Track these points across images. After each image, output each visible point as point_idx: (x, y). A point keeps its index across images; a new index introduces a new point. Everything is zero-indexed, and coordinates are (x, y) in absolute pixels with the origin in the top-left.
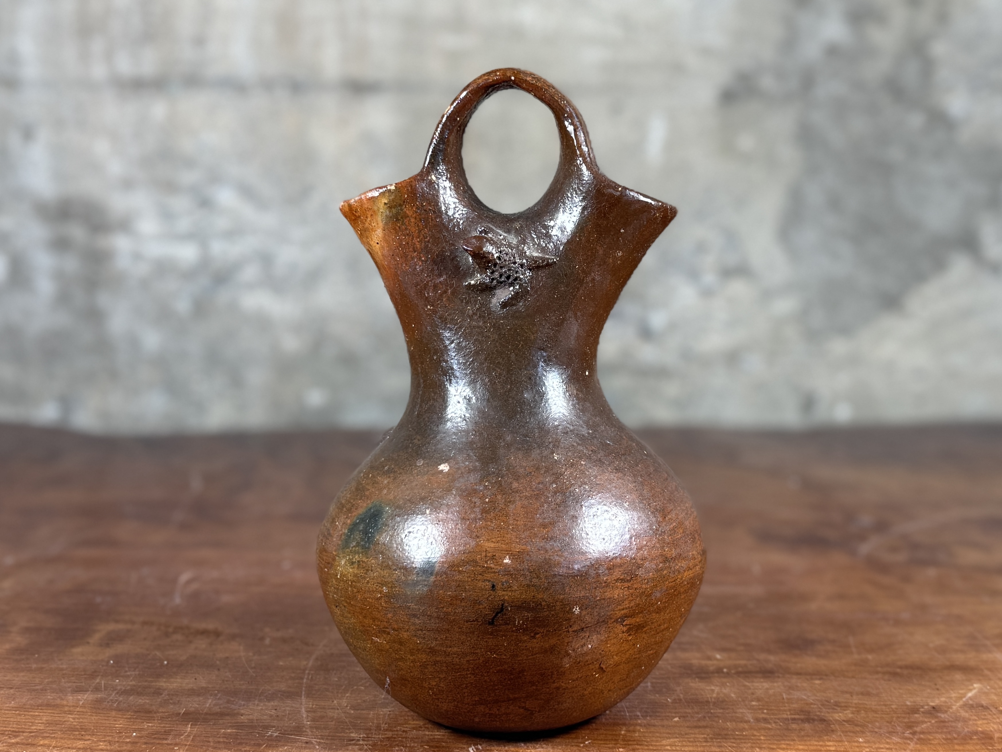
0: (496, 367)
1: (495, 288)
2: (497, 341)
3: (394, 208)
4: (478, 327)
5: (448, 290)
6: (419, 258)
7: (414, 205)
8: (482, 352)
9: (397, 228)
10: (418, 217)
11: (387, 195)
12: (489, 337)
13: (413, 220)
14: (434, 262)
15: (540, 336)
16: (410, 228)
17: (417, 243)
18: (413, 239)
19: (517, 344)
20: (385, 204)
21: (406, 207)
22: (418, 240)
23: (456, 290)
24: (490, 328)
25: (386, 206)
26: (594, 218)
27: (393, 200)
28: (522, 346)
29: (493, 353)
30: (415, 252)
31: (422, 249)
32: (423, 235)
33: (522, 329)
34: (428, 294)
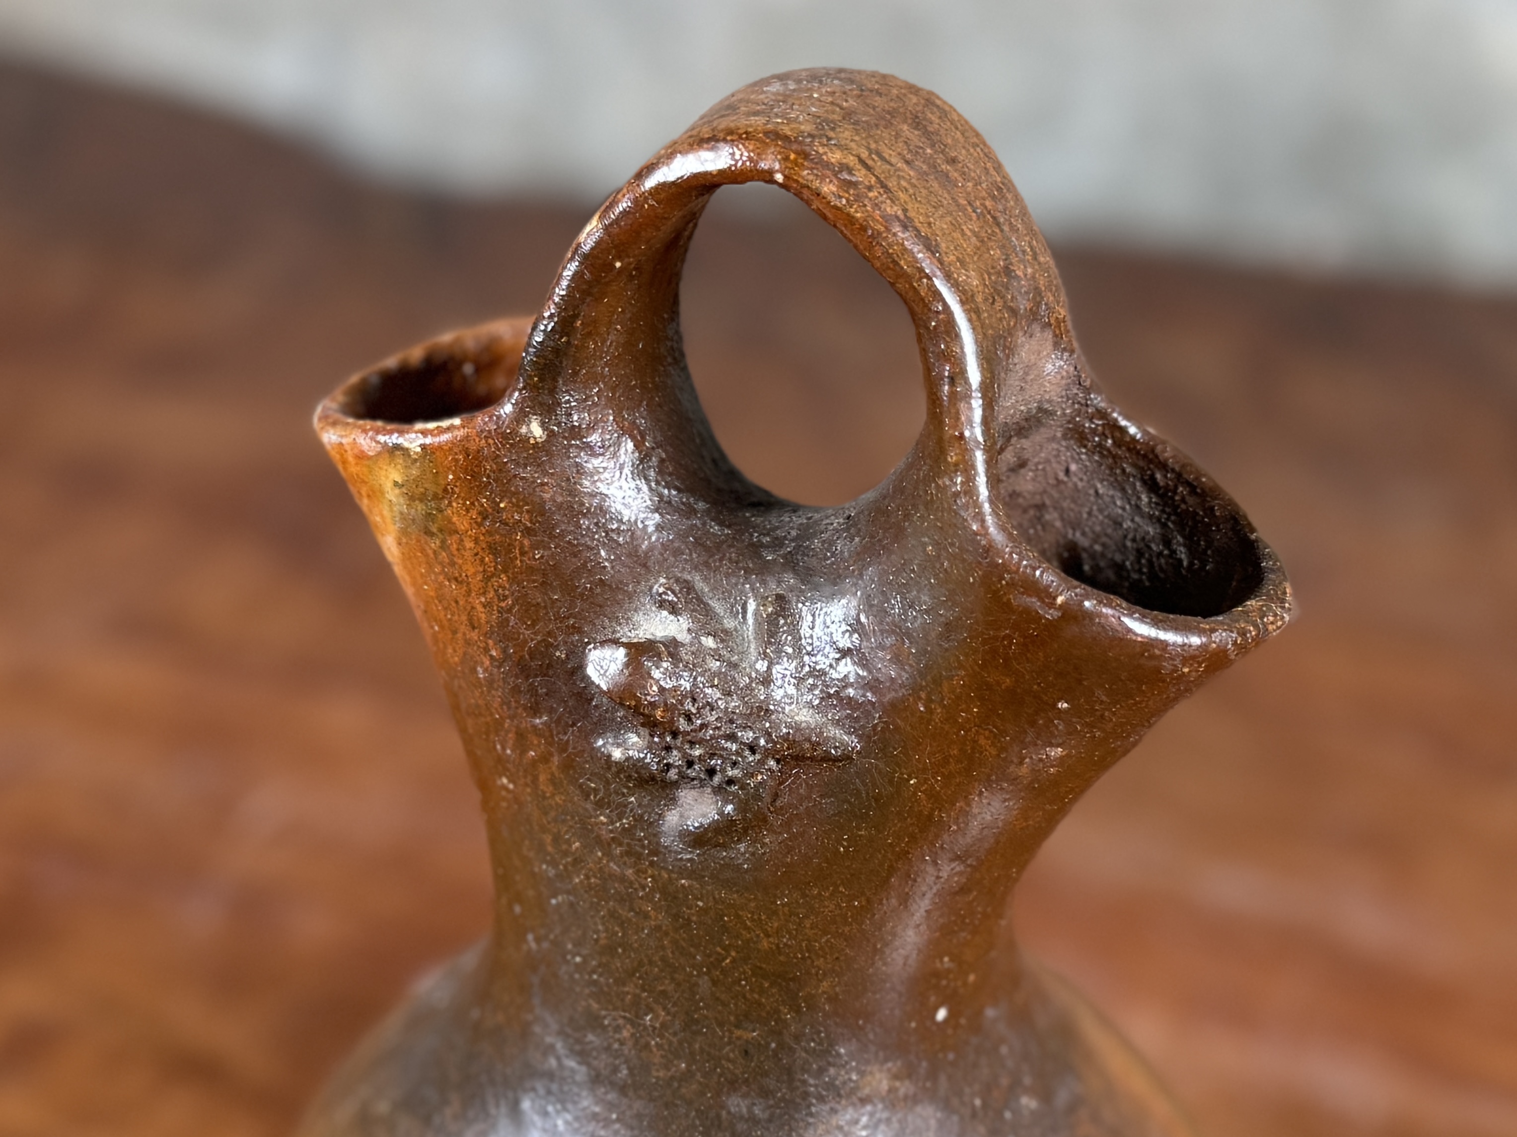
0: (656, 1001)
1: (675, 785)
2: (666, 934)
3: (421, 501)
4: (623, 879)
5: (551, 755)
6: (485, 649)
7: (472, 504)
8: (624, 951)
9: (430, 552)
10: (482, 538)
11: (401, 461)
12: (646, 916)
13: (469, 544)
14: (523, 669)
15: (785, 944)
16: (460, 561)
17: (480, 608)
18: (469, 593)
19: (719, 954)
20: (396, 484)
21: (450, 503)
22: (483, 600)
23: (573, 760)
24: (652, 889)
25: (397, 491)
26: (974, 660)
27: (417, 481)
28: (734, 961)
29: (651, 963)
30: (474, 628)
31: (492, 626)
32: (496, 591)
33: (738, 916)
34: (504, 748)
